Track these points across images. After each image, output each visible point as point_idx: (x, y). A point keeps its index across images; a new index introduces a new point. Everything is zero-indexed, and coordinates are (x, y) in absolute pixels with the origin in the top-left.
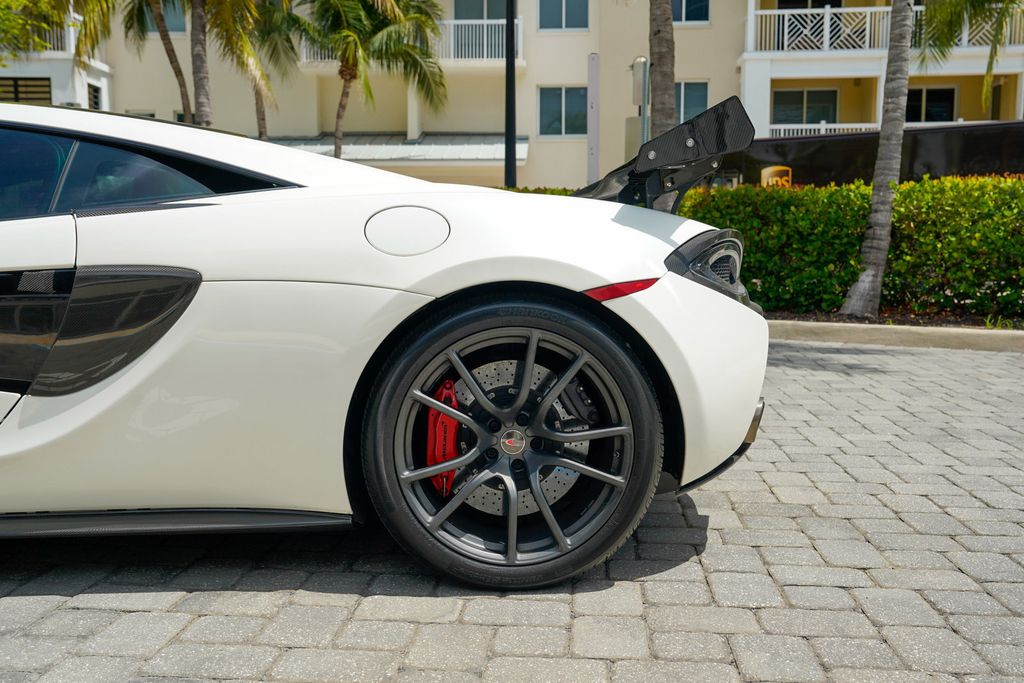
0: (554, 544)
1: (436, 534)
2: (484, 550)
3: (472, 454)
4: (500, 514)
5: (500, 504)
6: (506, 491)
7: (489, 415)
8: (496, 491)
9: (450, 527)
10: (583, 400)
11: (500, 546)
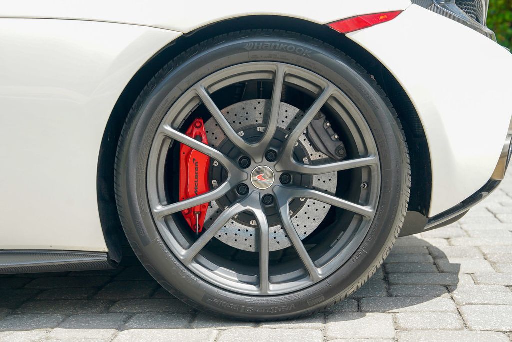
0: (306, 274)
1: (190, 267)
2: (237, 282)
3: (223, 189)
4: (253, 250)
5: (252, 241)
6: (258, 228)
7: (240, 151)
8: (248, 228)
9: (203, 260)
10: (330, 136)
11: (253, 278)
